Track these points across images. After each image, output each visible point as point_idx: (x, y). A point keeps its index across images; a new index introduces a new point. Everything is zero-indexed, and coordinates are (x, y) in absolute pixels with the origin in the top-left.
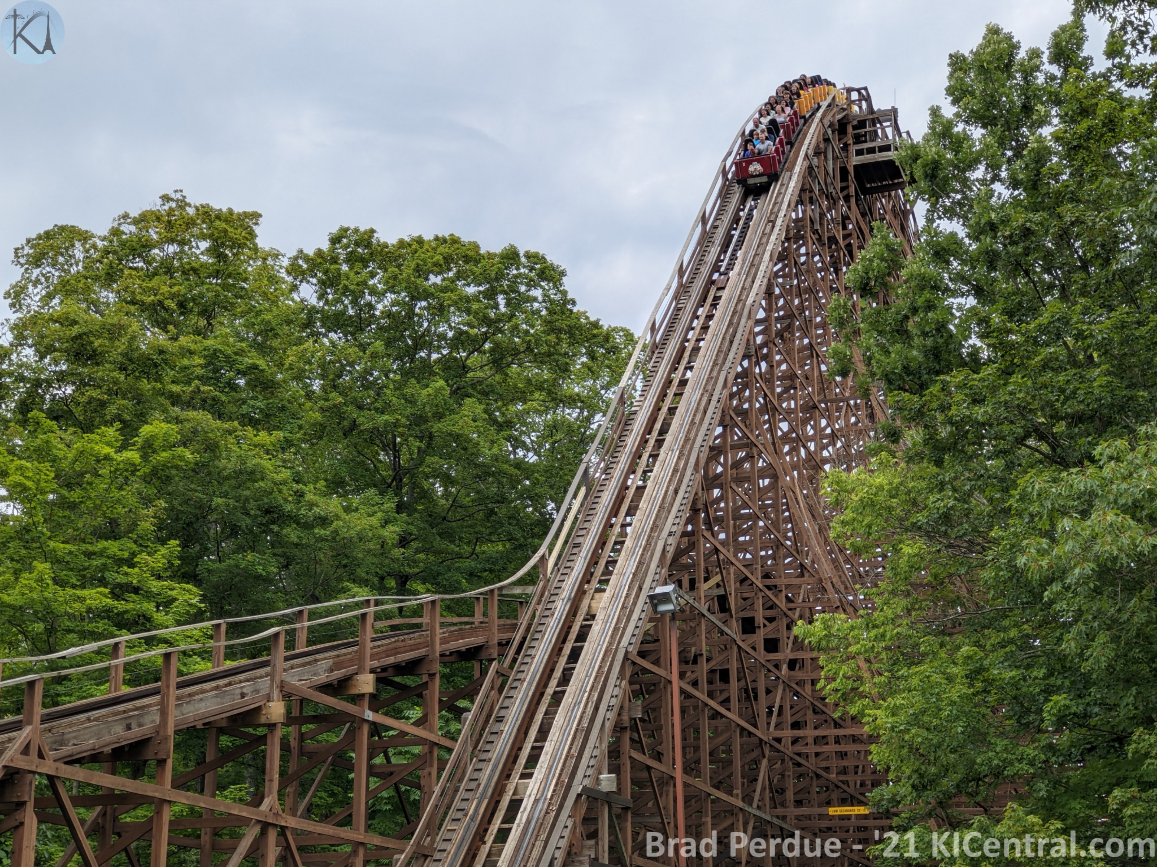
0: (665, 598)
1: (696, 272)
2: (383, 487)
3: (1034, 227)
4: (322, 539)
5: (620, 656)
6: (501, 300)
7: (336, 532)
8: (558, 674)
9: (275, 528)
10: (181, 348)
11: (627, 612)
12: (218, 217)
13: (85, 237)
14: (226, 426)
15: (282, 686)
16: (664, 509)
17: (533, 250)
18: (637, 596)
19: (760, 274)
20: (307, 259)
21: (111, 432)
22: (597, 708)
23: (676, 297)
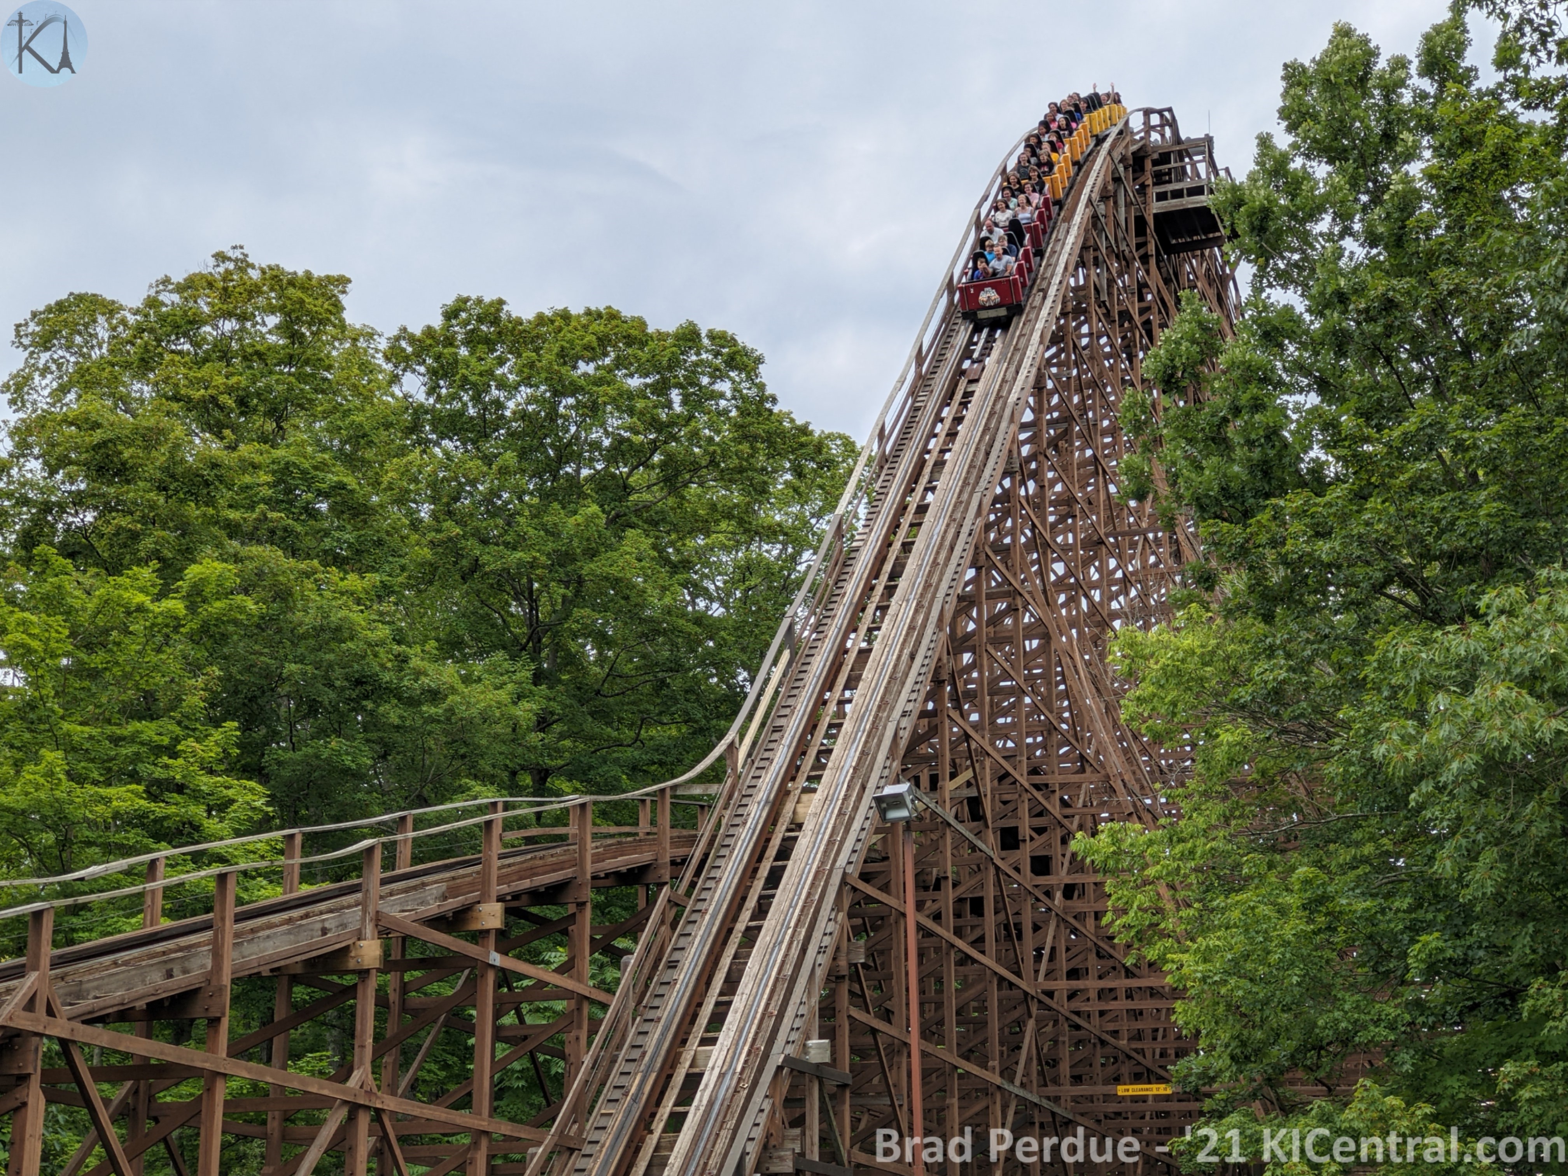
0: (897, 801)
1: (939, 358)
2: (515, 650)
3: (1399, 298)
4: (432, 720)
5: (836, 880)
6: (676, 396)
7: (451, 710)
8: (751, 903)
9: (369, 705)
10: (242, 460)
11: (845, 820)
12: (292, 283)
13: (111, 309)
14: (303, 566)
15: (378, 917)
16: (896, 680)
17: (719, 328)
18: (859, 798)
19: (1027, 362)
20: (412, 339)
21: (146, 573)
22: (804, 950)
23: (913, 392)
